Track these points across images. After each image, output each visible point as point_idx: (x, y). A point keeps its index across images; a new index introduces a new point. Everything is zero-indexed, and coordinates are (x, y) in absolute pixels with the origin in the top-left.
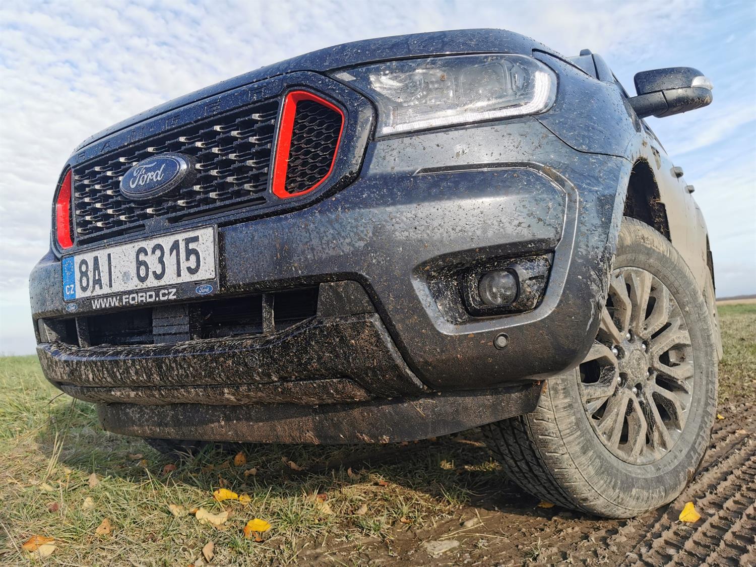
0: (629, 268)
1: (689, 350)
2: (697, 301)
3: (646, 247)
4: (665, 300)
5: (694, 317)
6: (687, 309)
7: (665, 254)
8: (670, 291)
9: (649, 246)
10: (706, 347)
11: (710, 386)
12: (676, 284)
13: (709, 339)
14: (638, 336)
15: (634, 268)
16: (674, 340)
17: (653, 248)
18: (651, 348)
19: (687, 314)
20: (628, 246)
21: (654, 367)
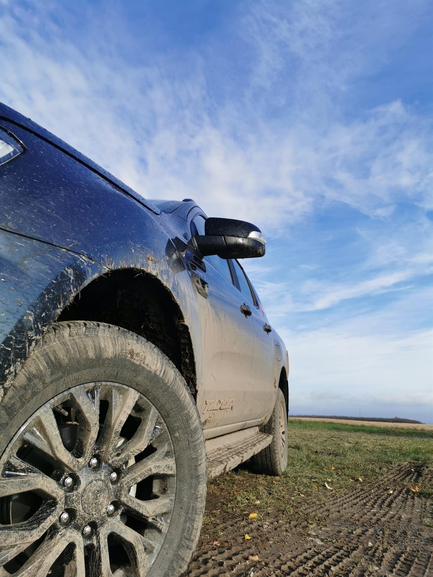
0: (109, 383)
1: (173, 481)
2: (189, 427)
3: (133, 364)
4: (149, 423)
5: (184, 444)
6: (177, 435)
7: (158, 373)
8: (160, 413)
9: (138, 363)
10: (192, 478)
11: (188, 524)
12: (167, 406)
13: (196, 470)
14: (106, 462)
15: (117, 384)
16: (151, 470)
17: (143, 365)
18: (123, 478)
19: (176, 441)
20: (107, 359)
21: (120, 501)
